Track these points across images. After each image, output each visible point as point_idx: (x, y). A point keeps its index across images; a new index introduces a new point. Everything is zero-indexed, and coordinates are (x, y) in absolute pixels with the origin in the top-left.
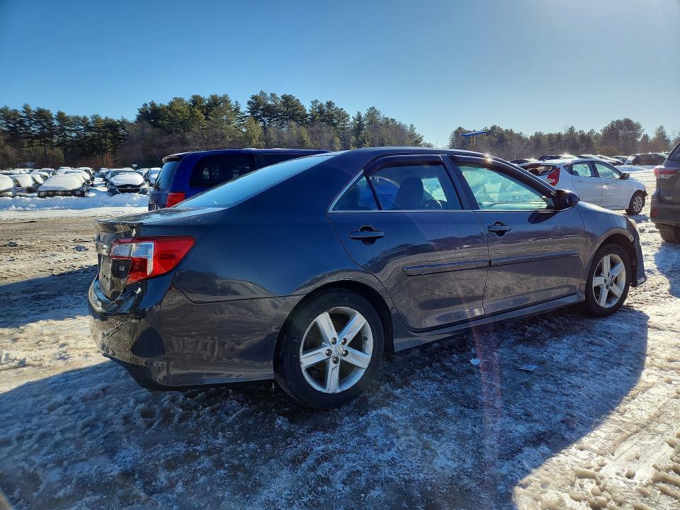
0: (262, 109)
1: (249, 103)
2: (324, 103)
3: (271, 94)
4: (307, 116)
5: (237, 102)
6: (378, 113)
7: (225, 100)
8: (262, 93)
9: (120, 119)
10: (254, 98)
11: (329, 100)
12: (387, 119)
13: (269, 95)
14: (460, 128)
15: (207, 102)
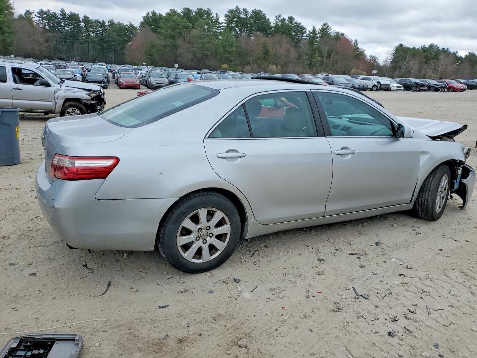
0: (236, 22)
1: (226, 16)
2: (286, 18)
3: (244, 9)
4: (271, 28)
5: (217, 14)
6: (330, 29)
7: (208, 13)
8: (237, 8)
9: (128, 24)
10: (231, 12)
11: (290, 16)
12: (338, 33)
13: (242, 10)
14: (401, 45)
15: (194, 14)
